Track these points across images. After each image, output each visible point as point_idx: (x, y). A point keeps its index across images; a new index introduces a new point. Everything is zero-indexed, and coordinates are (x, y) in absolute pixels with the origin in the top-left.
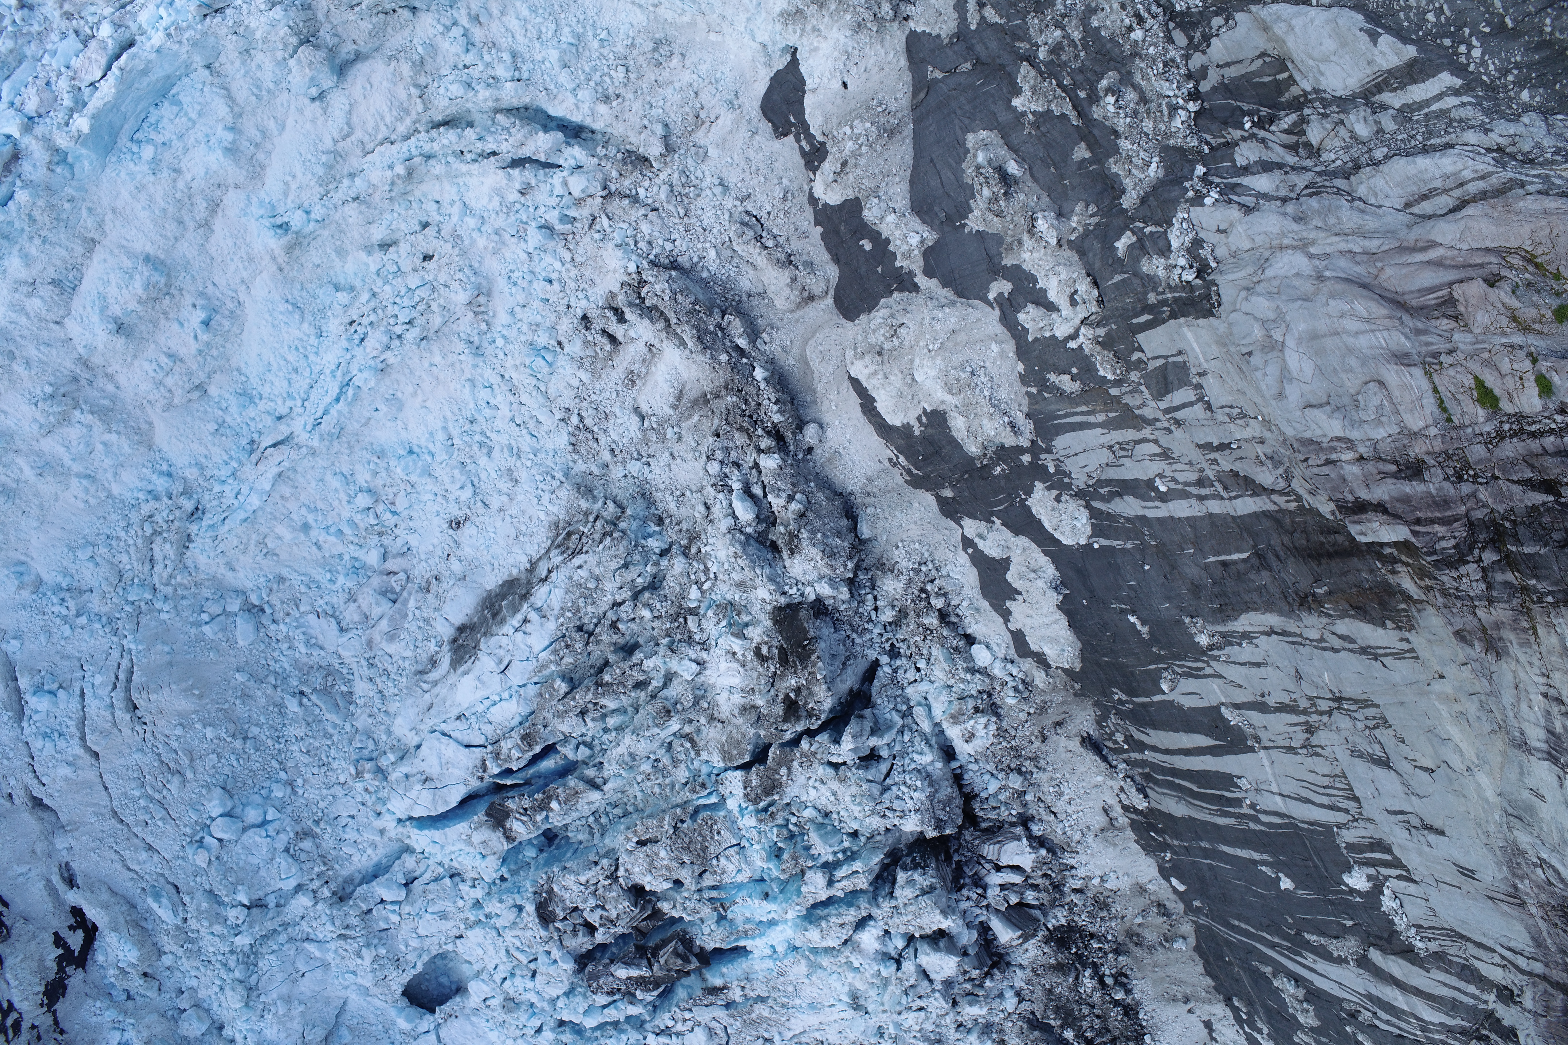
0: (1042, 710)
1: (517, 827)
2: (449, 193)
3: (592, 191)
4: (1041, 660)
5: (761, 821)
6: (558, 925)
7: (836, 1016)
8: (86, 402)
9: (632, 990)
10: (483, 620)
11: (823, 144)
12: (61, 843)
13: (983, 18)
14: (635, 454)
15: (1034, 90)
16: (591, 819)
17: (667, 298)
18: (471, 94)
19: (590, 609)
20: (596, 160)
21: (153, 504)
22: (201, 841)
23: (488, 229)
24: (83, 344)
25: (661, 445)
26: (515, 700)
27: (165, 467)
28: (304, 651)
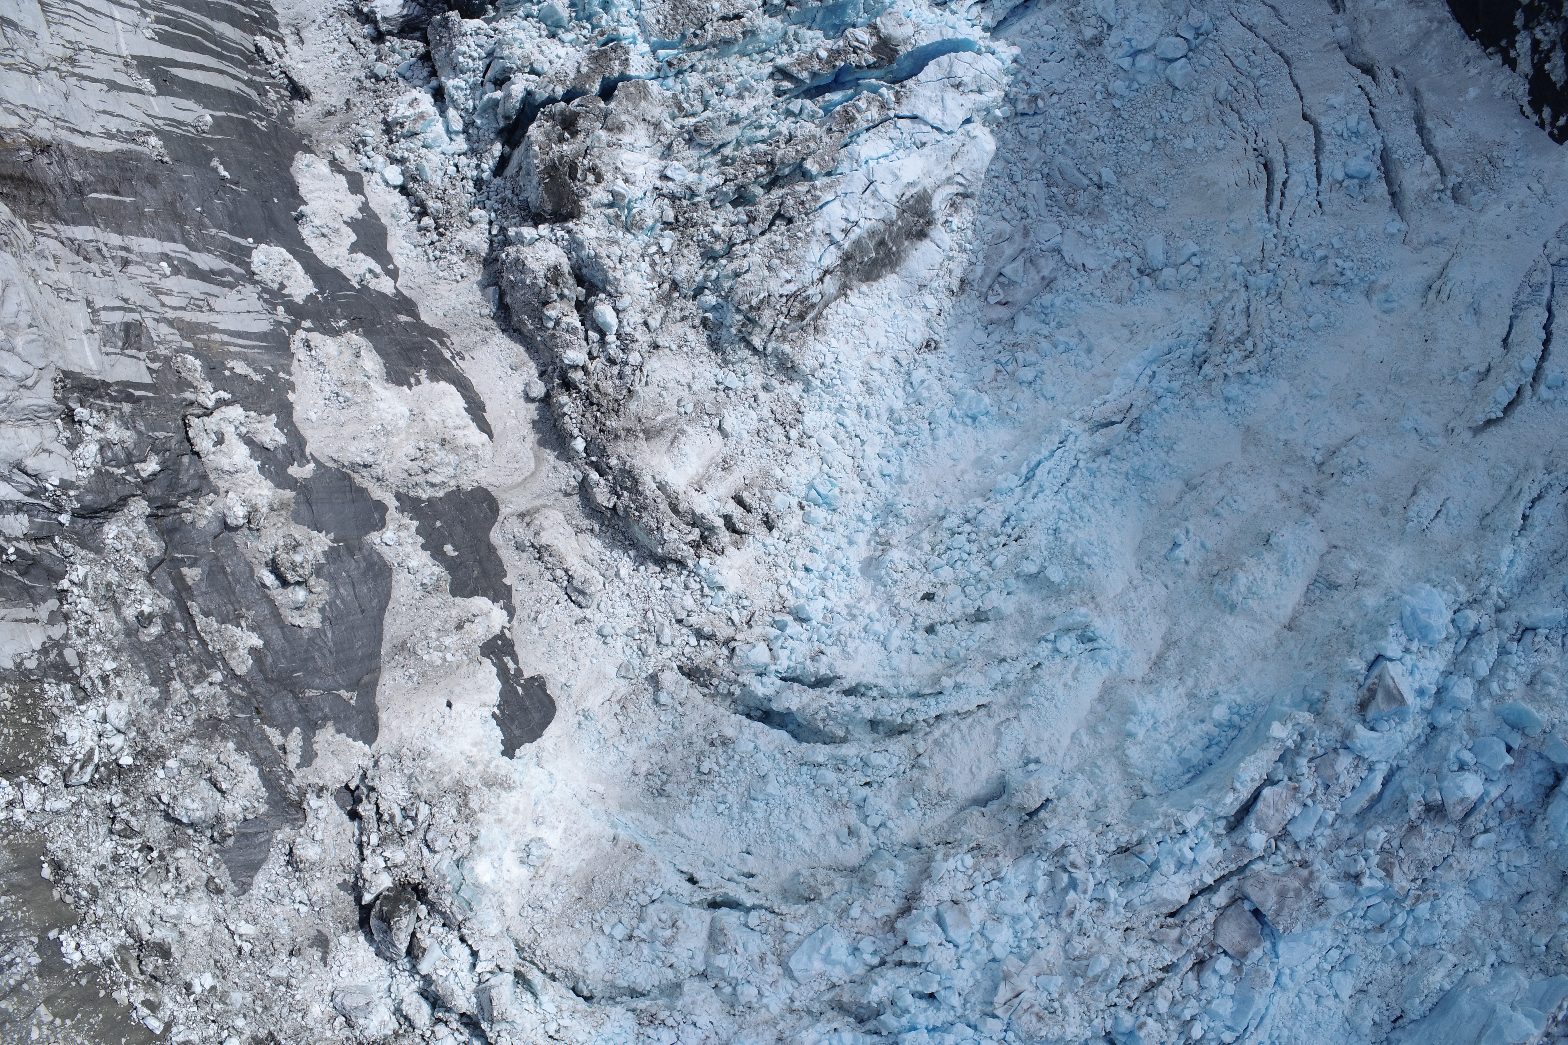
0: (344, 127)
1: (863, 35)
2: (901, 661)
3: (746, 648)
4: (336, 166)
5: (616, 31)
8: (1310, 468)
10: (897, 240)
11: (483, 654)
12: (1343, 32)
13: (285, 735)
14: (731, 394)
15: (234, 648)
16: (796, 49)
17: (667, 524)
18: (864, 753)
19: (778, 238)
20: (740, 679)
21: (1244, 368)
22: (1198, 35)
23: (862, 621)
24: (1309, 527)
25: (702, 399)
26: (863, 158)
27: (1232, 408)
28: (1098, 231)
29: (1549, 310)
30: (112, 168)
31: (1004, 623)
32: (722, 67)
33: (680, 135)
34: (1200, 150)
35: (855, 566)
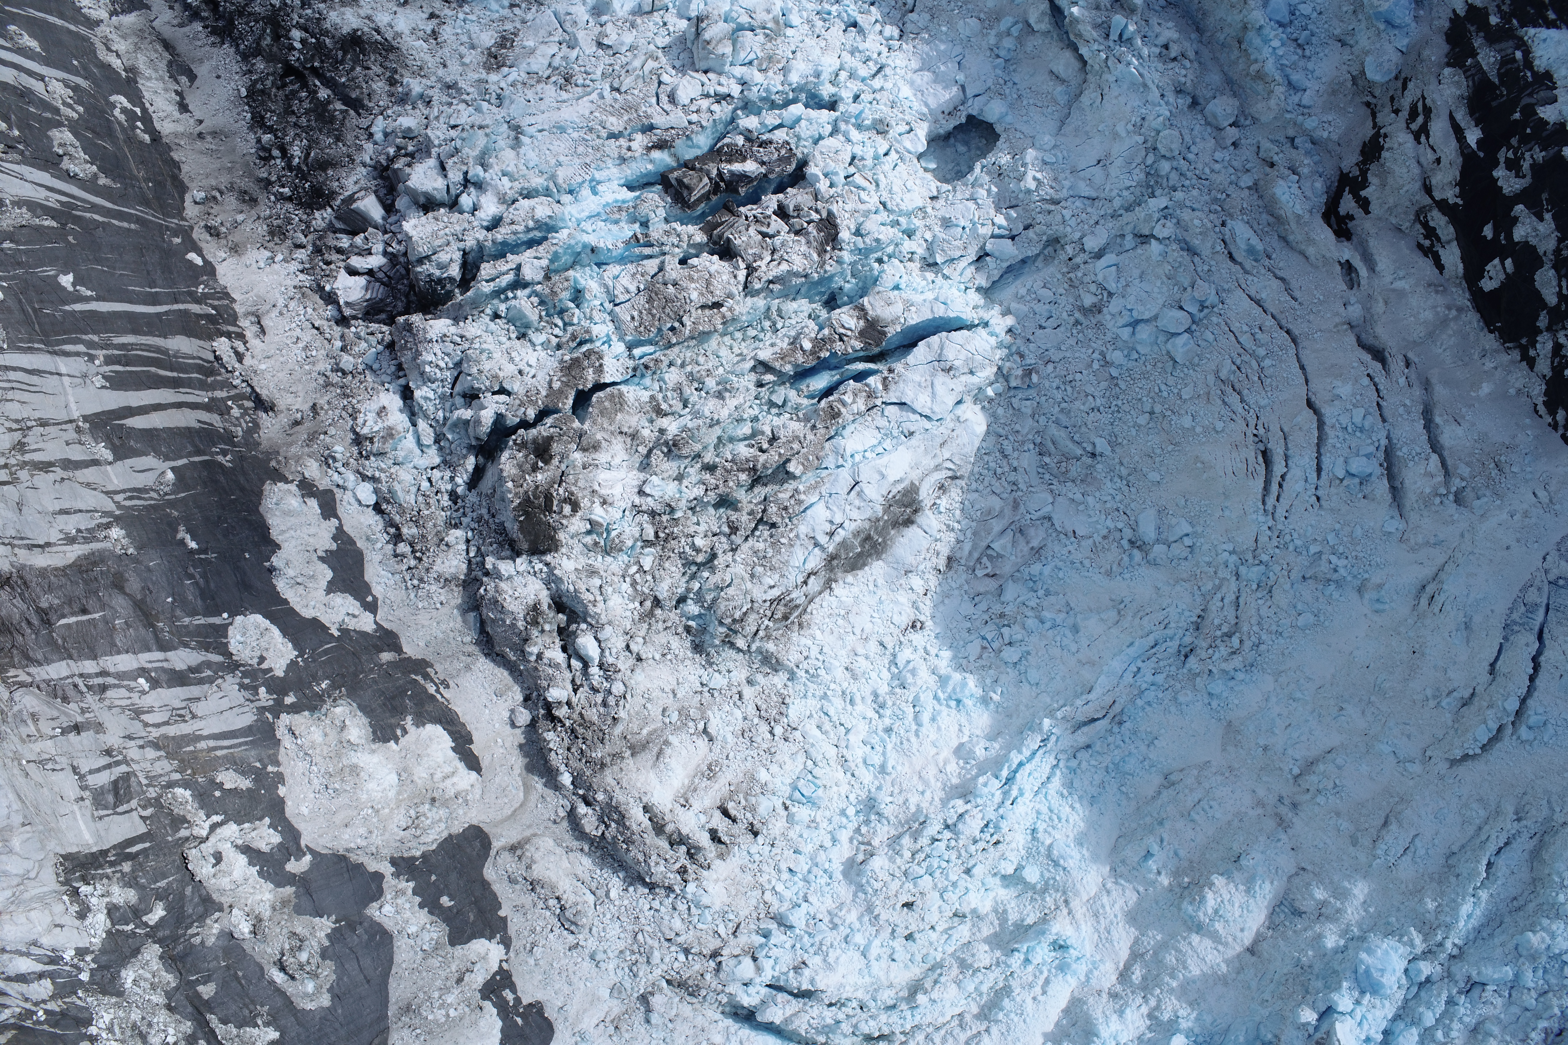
0: (312, 438)
1: (851, 322)
2: (880, 969)
3: (733, 962)
4: (307, 488)
5: (588, 331)
6: (815, 216)
7: (539, 118)
8: (1287, 779)
9: (748, 144)
10: (883, 532)
11: (485, 997)
12: (1355, 311)
14: (716, 694)
16: (779, 325)
17: (654, 857)
19: (761, 546)
20: (728, 991)
21: (1228, 666)
22: (1201, 309)
23: (844, 931)
24: (1280, 844)
25: (686, 704)
26: (848, 453)
27: (1214, 704)
28: (1090, 499)
29: (1540, 637)
30: (77, 583)
31: (981, 924)
32: (701, 359)
33: (657, 445)
34: (1198, 430)
35: (837, 868)
